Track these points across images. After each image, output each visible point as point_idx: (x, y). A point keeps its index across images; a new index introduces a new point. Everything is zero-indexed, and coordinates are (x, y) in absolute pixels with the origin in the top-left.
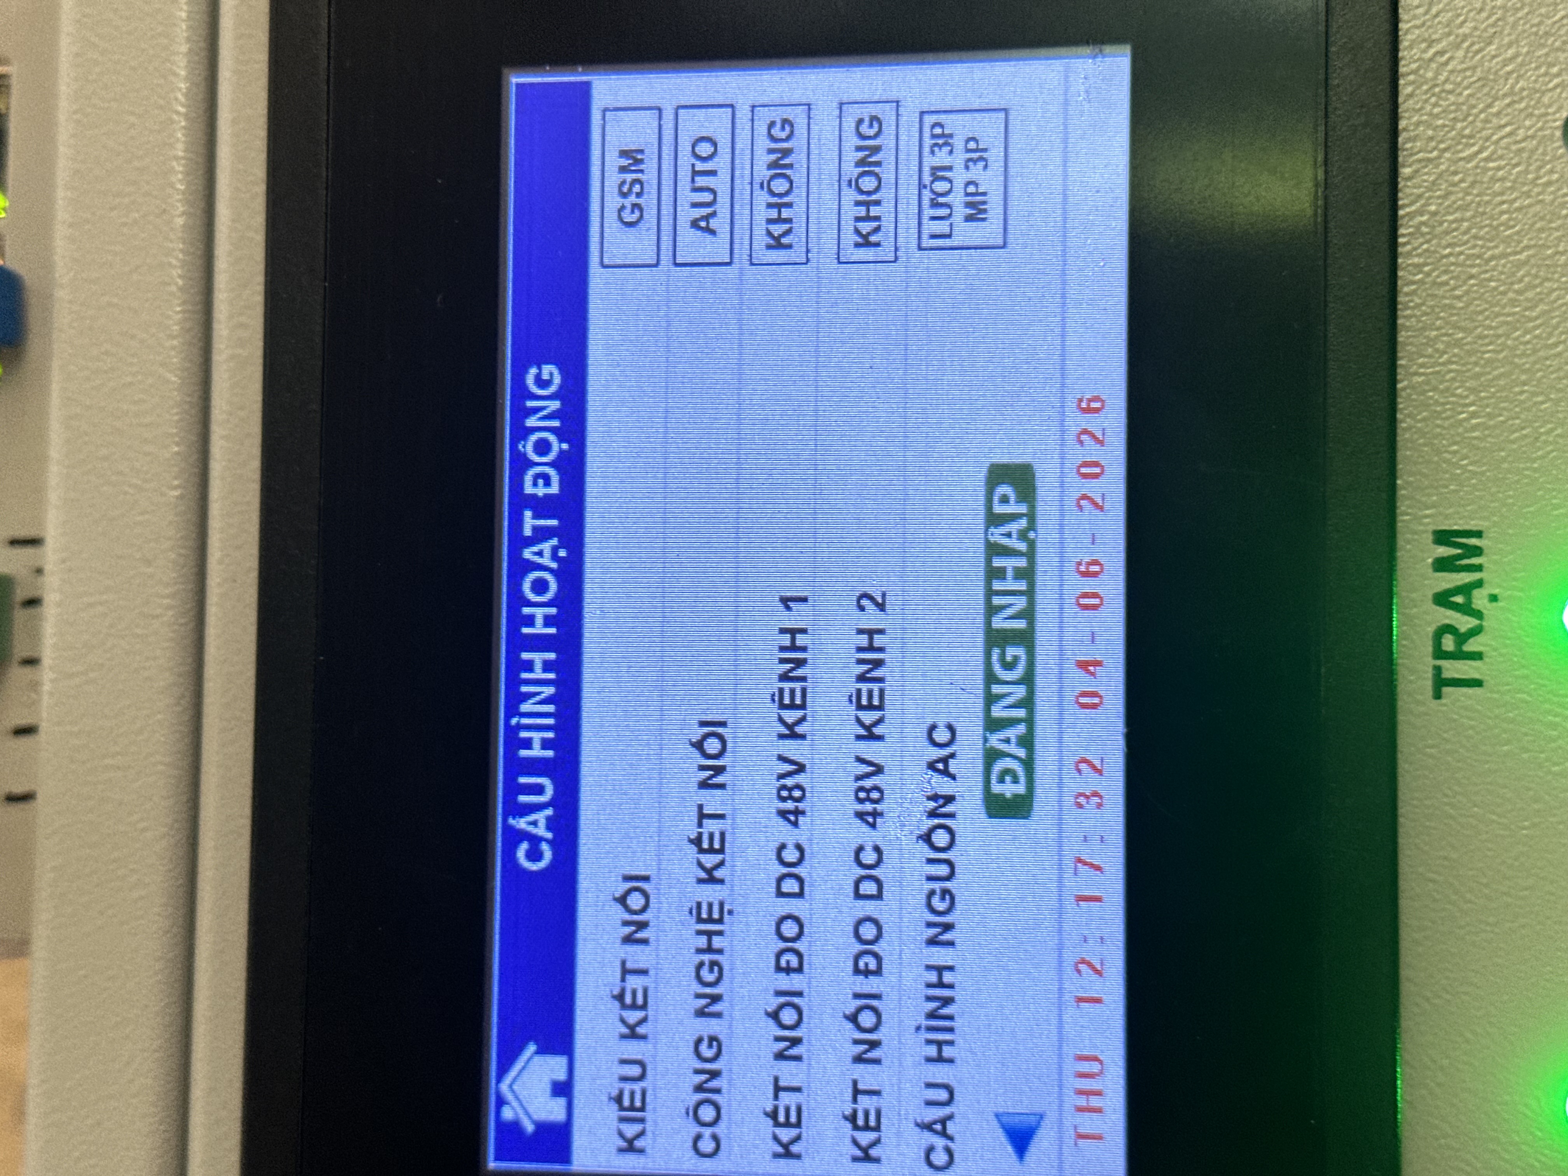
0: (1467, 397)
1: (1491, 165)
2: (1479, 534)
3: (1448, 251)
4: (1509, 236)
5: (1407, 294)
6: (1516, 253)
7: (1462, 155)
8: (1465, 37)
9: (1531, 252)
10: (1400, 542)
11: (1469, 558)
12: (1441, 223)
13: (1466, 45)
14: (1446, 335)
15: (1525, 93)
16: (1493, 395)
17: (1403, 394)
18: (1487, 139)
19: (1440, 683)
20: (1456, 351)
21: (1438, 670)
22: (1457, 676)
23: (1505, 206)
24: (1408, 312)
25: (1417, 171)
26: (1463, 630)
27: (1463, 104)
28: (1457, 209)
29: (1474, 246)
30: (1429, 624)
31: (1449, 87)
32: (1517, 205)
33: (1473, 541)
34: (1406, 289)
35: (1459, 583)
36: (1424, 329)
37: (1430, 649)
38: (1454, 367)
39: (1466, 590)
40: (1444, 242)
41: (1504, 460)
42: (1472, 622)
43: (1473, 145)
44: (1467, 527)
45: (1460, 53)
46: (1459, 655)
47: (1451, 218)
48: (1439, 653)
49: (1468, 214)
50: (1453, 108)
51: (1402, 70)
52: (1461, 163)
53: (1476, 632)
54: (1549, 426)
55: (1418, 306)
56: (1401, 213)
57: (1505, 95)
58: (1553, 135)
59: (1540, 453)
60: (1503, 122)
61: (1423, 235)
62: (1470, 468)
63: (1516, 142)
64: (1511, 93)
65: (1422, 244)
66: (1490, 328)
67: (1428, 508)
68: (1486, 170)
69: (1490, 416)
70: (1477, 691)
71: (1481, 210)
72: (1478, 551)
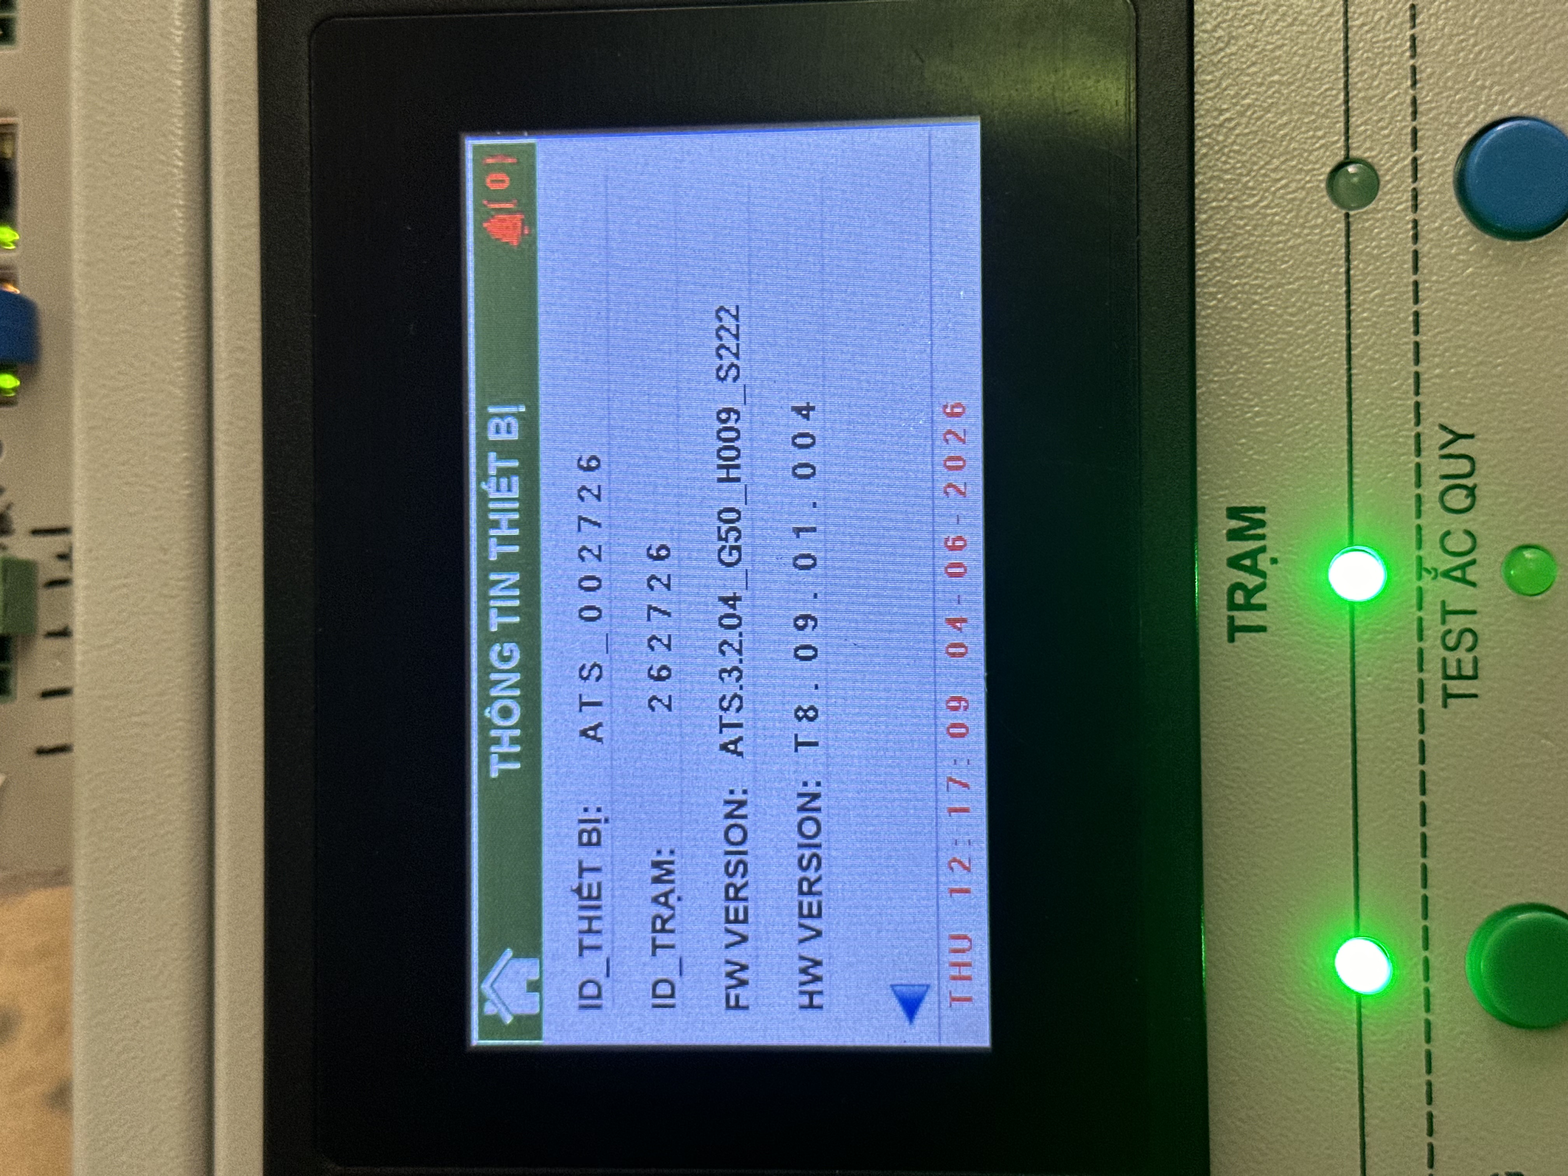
0: (1252, 400)
1: (1269, 211)
2: (1262, 510)
3: (1236, 281)
4: (1284, 270)
5: (1204, 317)
6: (1290, 283)
7: (1247, 203)
8: (1249, 106)
9: (1302, 282)
10: (1200, 517)
11: (1255, 529)
12: (1230, 259)
13: (1249, 113)
14: (1235, 349)
15: (1295, 153)
16: (1272, 399)
17: (1203, 398)
18: (1267, 190)
19: (1233, 630)
20: (1244, 363)
21: (1231, 619)
22: (1245, 623)
23: (1280, 245)
24: (1205, 332)
25: (1210, 217)
26: (1250, 587)
27: (1247, 161)
28: (1242, 248)
29: (1256, 278)
30: (1224, 583)
31: (1236, 148)
32: (1290, 243)
33: (1258, 516)
34: (1203, 313)
35: (1248, 549)
36: (1218, 345)
37: (1225, 602)
38: (1242, 375)
39: (1253, 555)
40: (1233, 275)
41: (1282, 449)
42: (1258, 580)
43: (1254, 195)
44: (1253, 505)
45: (1244, 120)
46: (1248, 607)
47: (1238, 255)
48: (1232, 606)
49: (1252, 252)
50: (1239, 165)
51: (1199, 134)
52: (1246, 211)
53: (1262, 587)
54: (1316, 422)
55: (1213, 326)
56: (1198, 251)
57: (1281, 154)
58: (1318, 186)
59: (1310, 444)
60: (1278, 177)
61: (1217, 268)
62: (1255, 457)
63: (1290, 193)
64: (1285, 152)
65: (1215, 276)
66: (1269, 344)
67: (1222, 489)
68: (1265, 216)
69: (1270, 414)
70: (1262, 635)
71: (1261, 248)
72: (1262, 524)
